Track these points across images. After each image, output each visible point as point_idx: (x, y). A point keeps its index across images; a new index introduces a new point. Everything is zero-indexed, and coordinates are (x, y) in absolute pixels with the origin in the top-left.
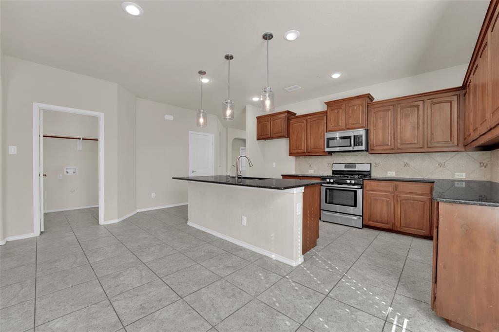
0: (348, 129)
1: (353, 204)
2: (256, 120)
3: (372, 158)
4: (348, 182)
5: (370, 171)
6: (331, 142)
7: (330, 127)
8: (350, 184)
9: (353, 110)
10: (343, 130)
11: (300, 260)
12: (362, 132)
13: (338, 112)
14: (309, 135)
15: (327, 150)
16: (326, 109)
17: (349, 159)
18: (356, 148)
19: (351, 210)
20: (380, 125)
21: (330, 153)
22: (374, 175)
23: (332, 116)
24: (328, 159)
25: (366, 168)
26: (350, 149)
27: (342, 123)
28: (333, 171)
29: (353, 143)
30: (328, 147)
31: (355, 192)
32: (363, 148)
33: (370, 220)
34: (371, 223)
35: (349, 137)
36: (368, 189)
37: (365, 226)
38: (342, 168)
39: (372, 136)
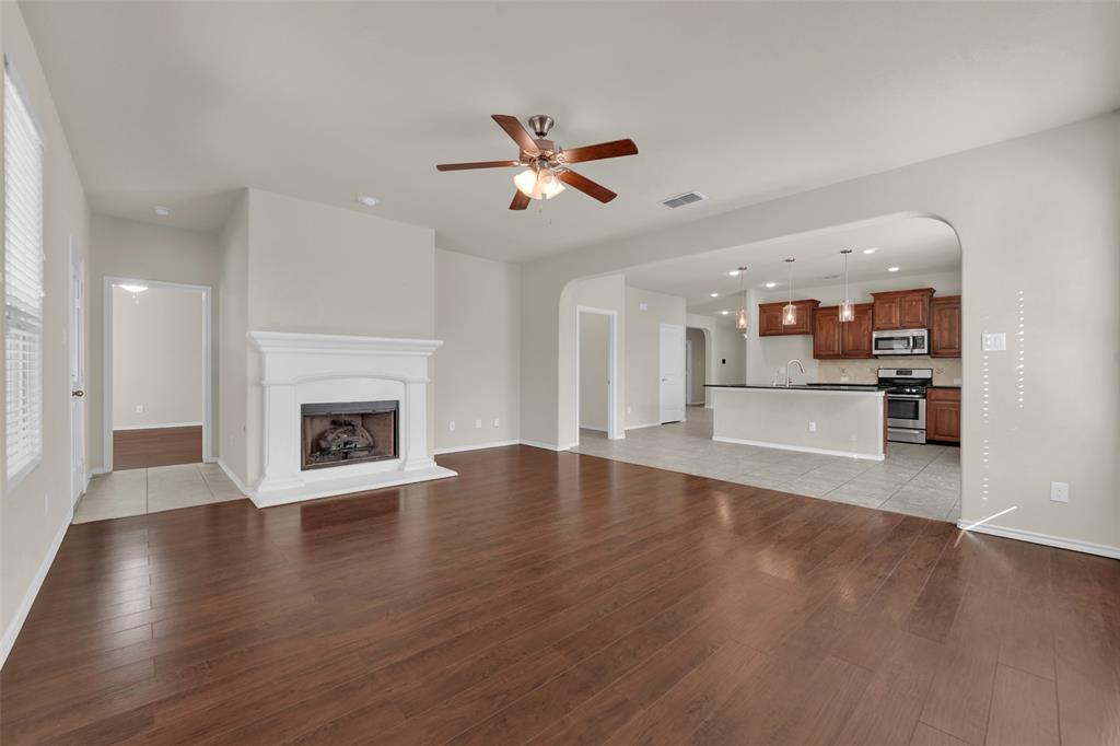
0: (904, 328)
1: (912, 415)
2: (758, 308)
3: (933, 363)
4: (908, 390)
5: (931, 379)
6: (880, 343)
7: (878, 324)
8: (911, 393)
9: (911, 305)
10: (897, 328)
11: (881, 458)
12: (924, 333)
13: (890, 307)
14: (846, 333)
15: (875, 352)
16: (872, 301)
17: (903, 364)
18: (916, 351)
19: (910, 423)
20: (945, 325)
21: (876, 356)
22: (935, 384)
23: (881, 311)
24: (872, 363)
25: (926, 374)
26: (908, 352)
27: (896, 320)
28: (879, 379)
29: (911, 344)
30: (877, 348)
31: (917, 403)
32: (926, 351)
33: (935, 434)
34: (937, 438)
35: (908, 339)
36: (933, 398)
37: (929, 442)
38: (893, 374)
39: (936, 337)
